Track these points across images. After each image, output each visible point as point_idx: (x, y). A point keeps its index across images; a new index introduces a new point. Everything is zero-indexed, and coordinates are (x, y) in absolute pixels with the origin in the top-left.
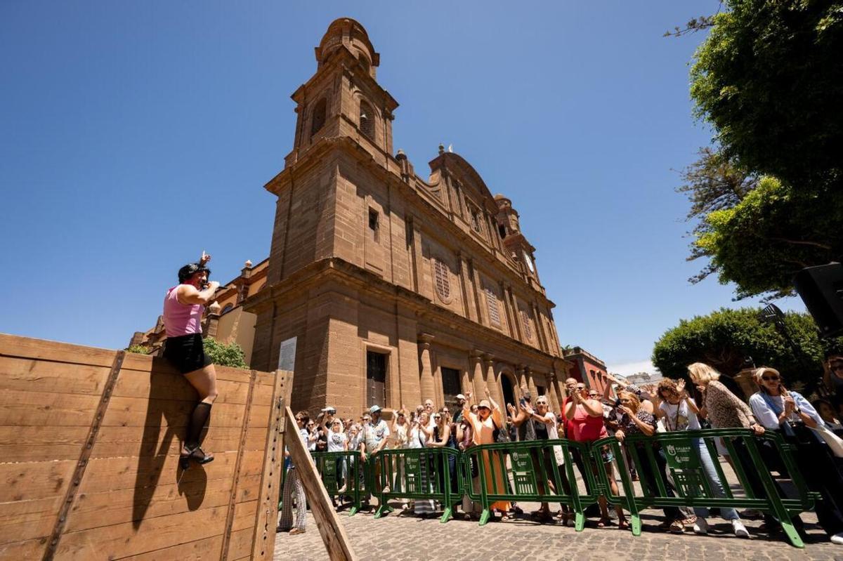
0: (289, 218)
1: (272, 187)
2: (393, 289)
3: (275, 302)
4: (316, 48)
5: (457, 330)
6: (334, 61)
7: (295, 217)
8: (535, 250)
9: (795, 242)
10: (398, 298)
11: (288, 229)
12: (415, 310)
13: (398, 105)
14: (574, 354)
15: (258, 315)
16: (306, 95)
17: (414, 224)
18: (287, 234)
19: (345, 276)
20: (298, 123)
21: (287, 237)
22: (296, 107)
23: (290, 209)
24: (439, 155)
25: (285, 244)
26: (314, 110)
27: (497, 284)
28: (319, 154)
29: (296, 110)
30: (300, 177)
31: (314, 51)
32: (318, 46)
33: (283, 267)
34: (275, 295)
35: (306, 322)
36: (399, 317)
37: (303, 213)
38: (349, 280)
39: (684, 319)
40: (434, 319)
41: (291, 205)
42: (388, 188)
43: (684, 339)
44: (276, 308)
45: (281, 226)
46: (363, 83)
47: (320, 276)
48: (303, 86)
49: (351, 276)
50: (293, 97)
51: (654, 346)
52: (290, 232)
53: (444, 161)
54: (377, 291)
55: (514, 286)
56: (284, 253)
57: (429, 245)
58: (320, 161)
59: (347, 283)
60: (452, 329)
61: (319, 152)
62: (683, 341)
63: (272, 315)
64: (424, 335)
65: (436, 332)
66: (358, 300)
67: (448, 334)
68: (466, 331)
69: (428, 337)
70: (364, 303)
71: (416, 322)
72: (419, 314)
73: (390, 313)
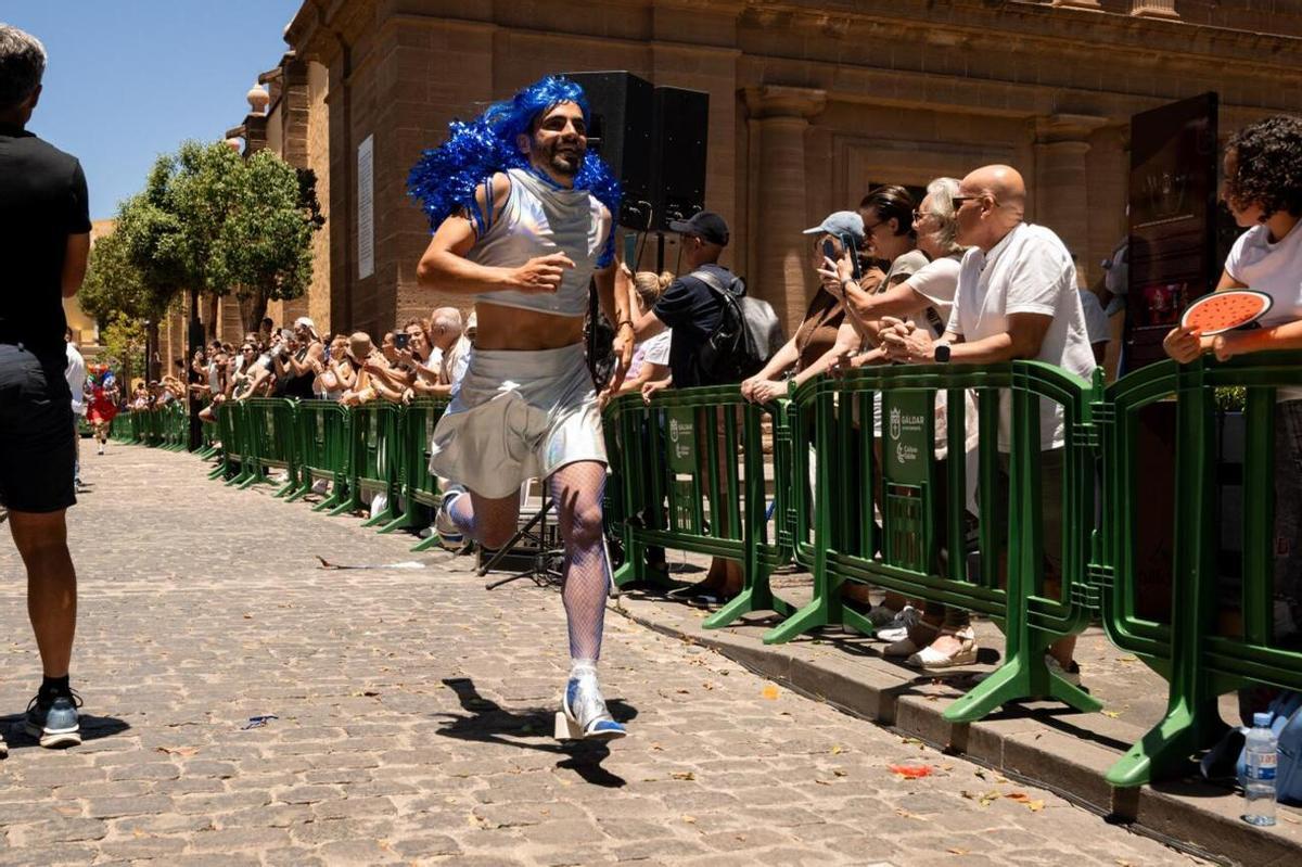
40: (841, 27)
60: (942, 47)
64: (774, 90)
65: (847, 71)
66: (495, 20)
67: (915, 69)
68: (1016, 46)
69: (793, 97)
70: (517, 27)
71: (736, 53)
72: (766, 18)
73: (622, 38)
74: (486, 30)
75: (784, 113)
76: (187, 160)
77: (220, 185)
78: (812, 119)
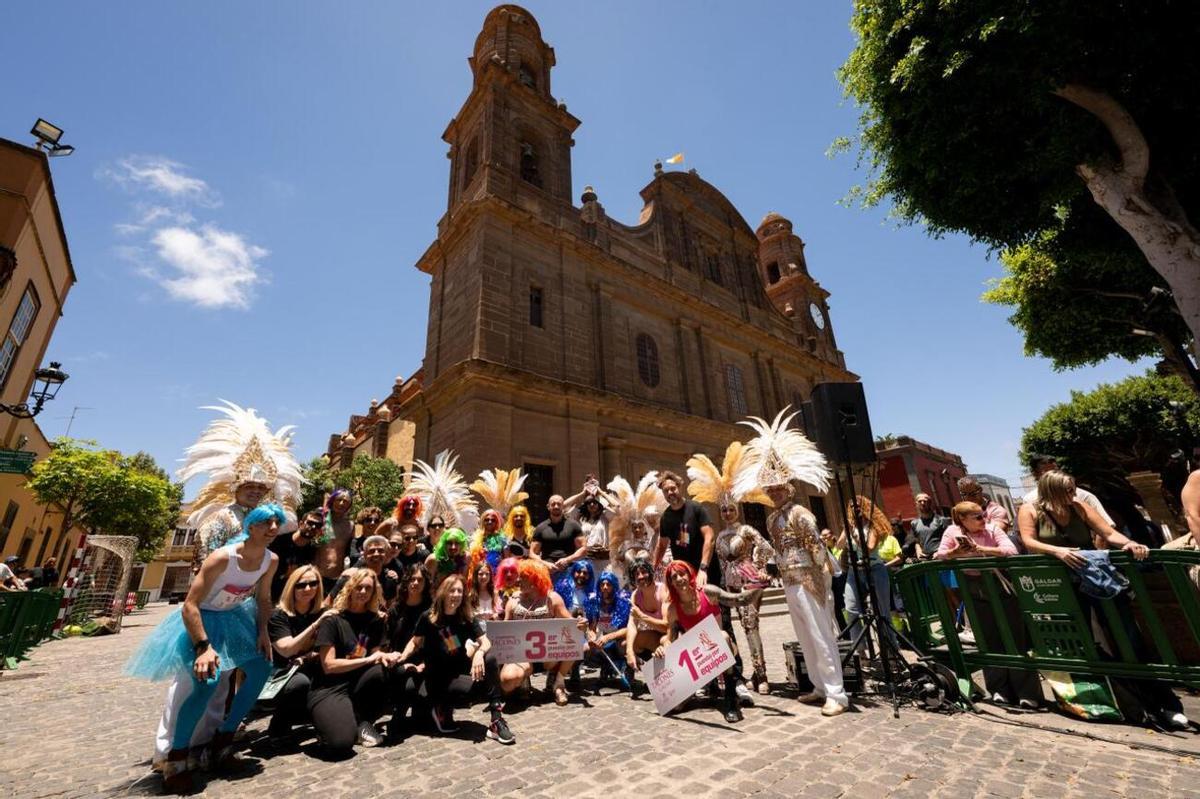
0: (442, 305)
1: (423, 265)
2: (558, 387)
3: (429, 410)
4: (470, 59)
5: (666, 428)
6: (483, 83)
7: (448, 304)
8: (828, 294)
9: (1109, 295)
10: (569, 397)
11: (441, 320)
12: (597, 409)
13: (579, 123)
14: (898, 447)
15: (416, 423)
16: (458, 132)
17: (602, 293)
18: (440, 325)
19: (491, 379)
20: (451, 172)
21: (440, 332)
22: (448, 150)
23: (442, 294)
24: (654, 178)
25: (439, 337)
26: (468, 154)
27: (747, 356)
28: (465, 221)
29: (449, 155)
30: (451, 251)
31: (467, 62)
32: (472, 55)
33: (437, 366)
34: (427, 402)
35: (454, 434)
36: (572, 420)
37: (455, 299)
38: (497, 383)
39: (1077, 390)
40: (629, 418)
41: (443, 287)
42: (561, 249)
43: (1071, 422)
44: (430, 416)
45: (435, 316)
46: (525, 104)
47: (463, 381)
48: (453, 121)
49: (498, 378)
50: (444, 137)
51: (1021, 435)
52: (445, 322)
53: (660, 187)
54: (538, 392)
55: (778, 357)
56: (438, 348)
57: (627, 318)
58: (468, 231)
59: (496, 386)
60: (659, 427)
61: (464, 219)
62: (1069, 425)
63: (427, 425)
64: (610, 439)
65: (632, 434)
66: (512, 405)
67: (652, 435)
68: (681, 429)
69: (616, 442)
70: (521, 408)
71: (597, 424)
72: (605, 413)
73: (559, 416)
74: (510, 408)
75: (612, 448)
76: (313, 465)
77: (364, 471)
78: (621, 450)
